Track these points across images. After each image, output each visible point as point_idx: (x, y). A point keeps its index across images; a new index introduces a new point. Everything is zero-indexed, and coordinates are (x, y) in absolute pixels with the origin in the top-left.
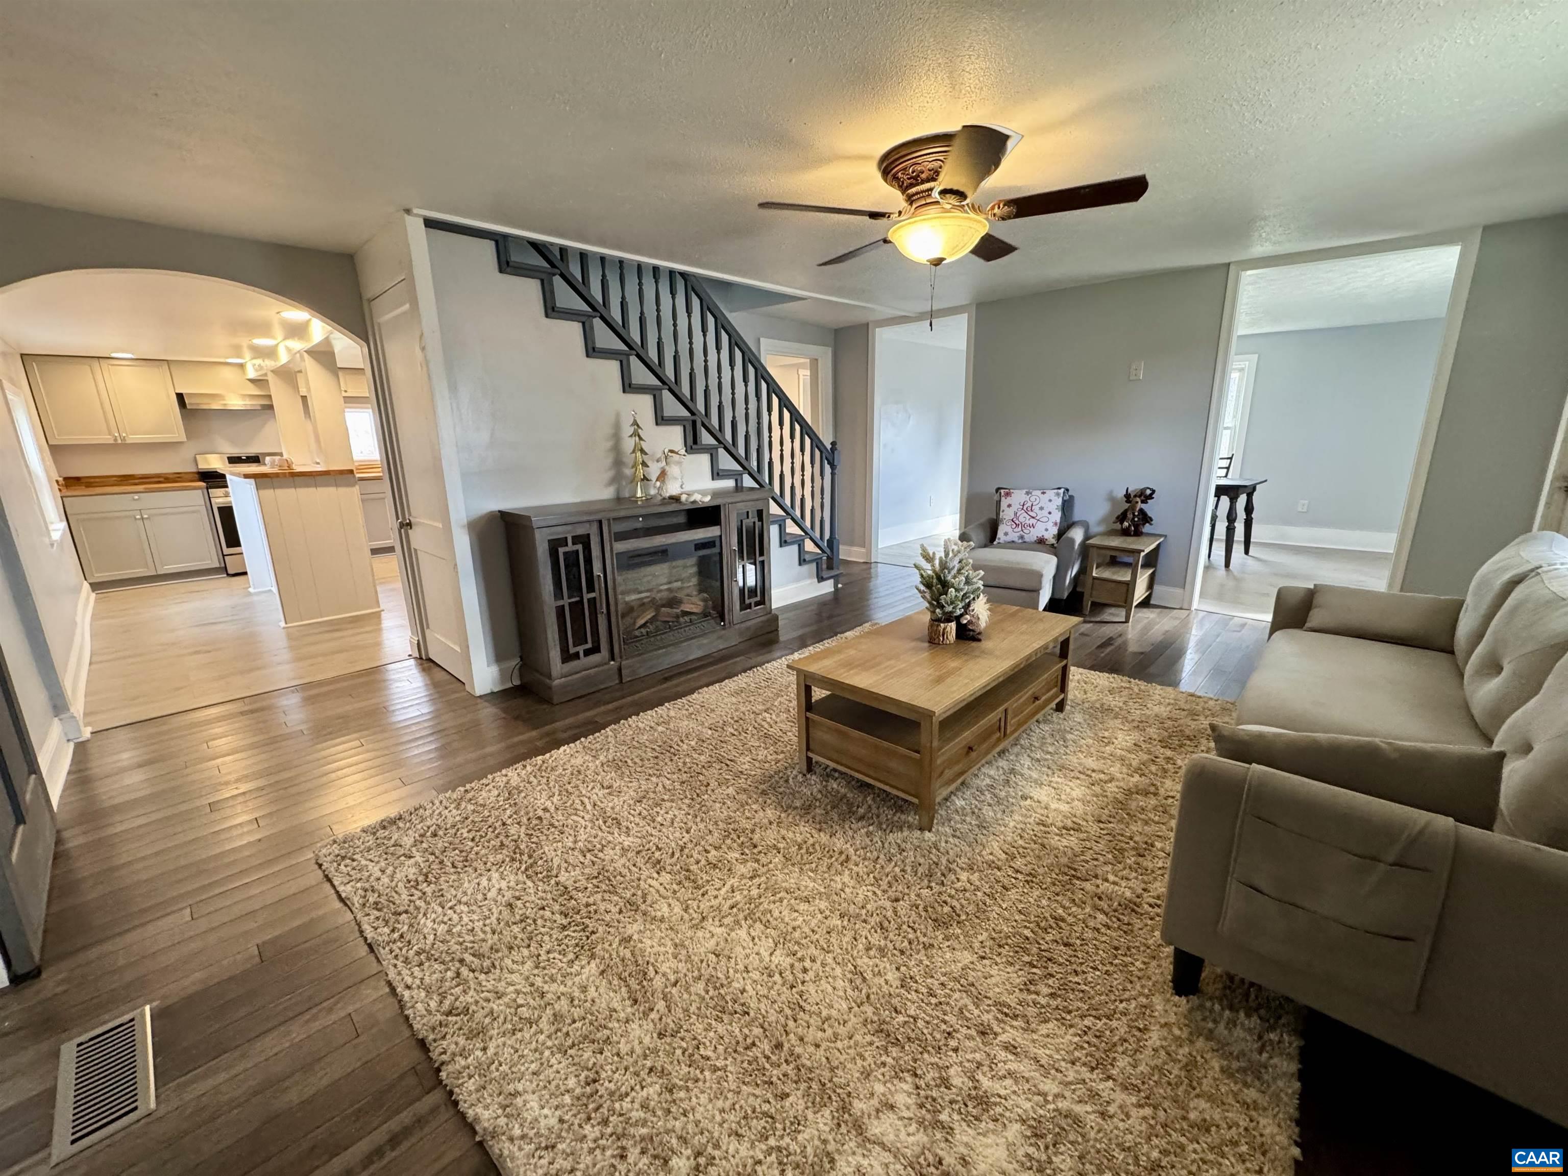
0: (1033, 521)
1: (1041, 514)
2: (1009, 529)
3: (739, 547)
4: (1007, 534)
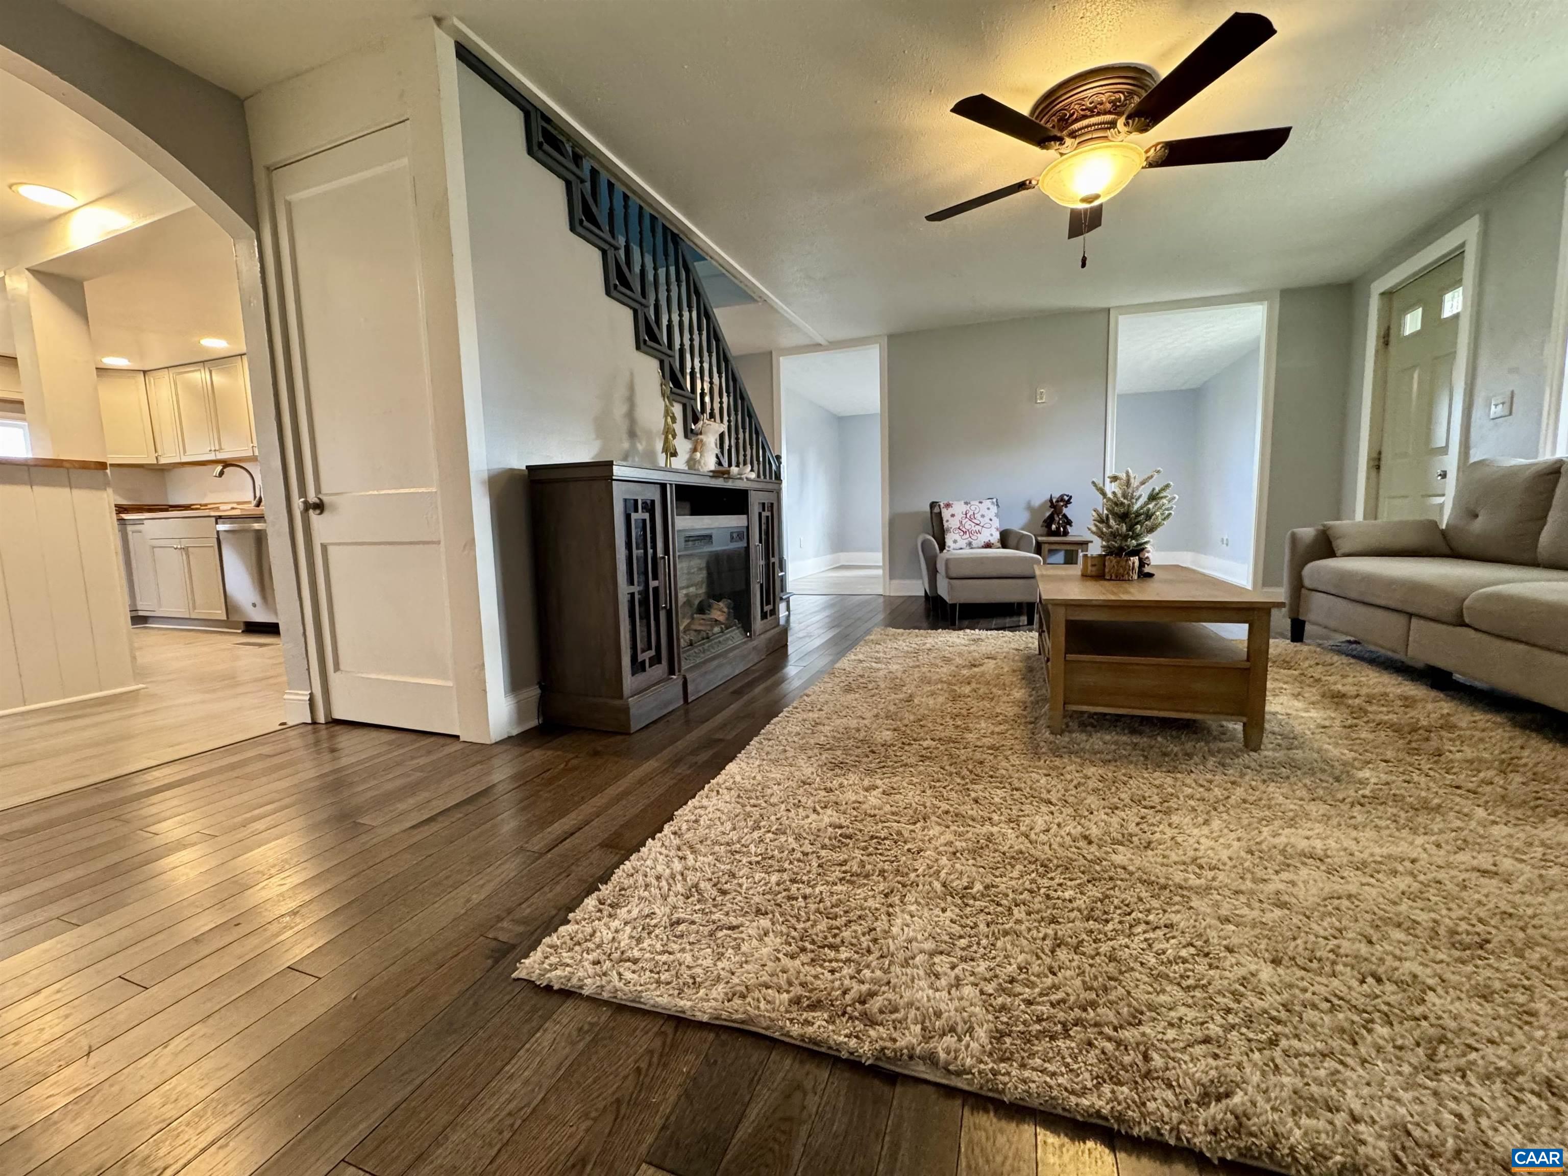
0: (978, 528)
1: (984, 521)
2: (957, 537)
3: (760, 542)
4: (955, 542)
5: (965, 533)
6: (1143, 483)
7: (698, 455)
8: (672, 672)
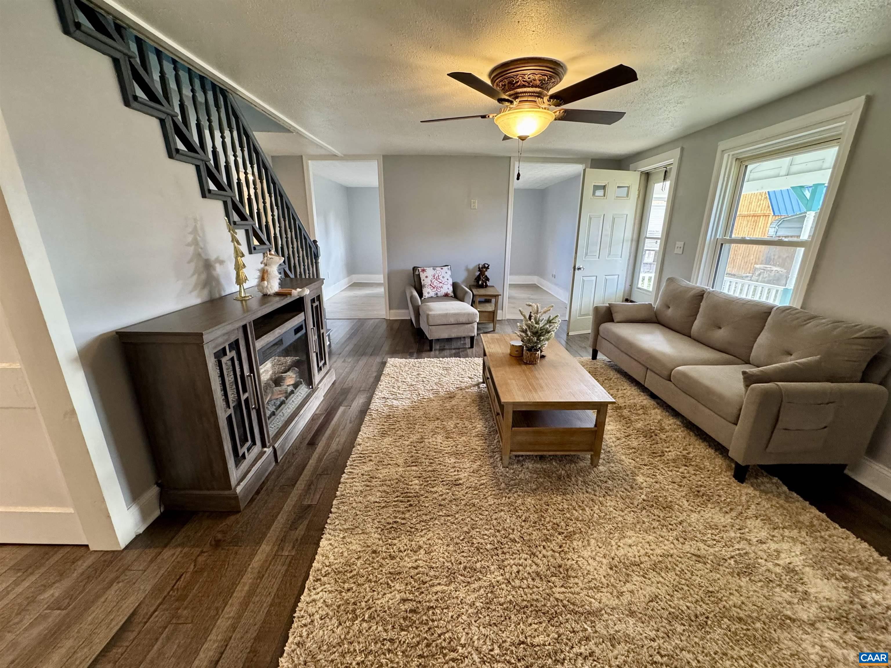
0: (441, 285)
1: (444, 280)
2: (429, 290)
3: (314, 326)
4: (428, 293)
5: (434, 288)
6: (545, 312)
7: (266, 282)
8: (264, 445)
